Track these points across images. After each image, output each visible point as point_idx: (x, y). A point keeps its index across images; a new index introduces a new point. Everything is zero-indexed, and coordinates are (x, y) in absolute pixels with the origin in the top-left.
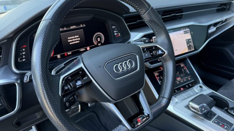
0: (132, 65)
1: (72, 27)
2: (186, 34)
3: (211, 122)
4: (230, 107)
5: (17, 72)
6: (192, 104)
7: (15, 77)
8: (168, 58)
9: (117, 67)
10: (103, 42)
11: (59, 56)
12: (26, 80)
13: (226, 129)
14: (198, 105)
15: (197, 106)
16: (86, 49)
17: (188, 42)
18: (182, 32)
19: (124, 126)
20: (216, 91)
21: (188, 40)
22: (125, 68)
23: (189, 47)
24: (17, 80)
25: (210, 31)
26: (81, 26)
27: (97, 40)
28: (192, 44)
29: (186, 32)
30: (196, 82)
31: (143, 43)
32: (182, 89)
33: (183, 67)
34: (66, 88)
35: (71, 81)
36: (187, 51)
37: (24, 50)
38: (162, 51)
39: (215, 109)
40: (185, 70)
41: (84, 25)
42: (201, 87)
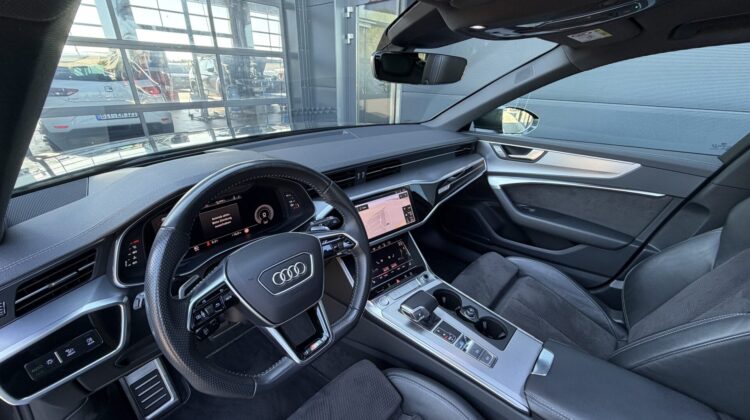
0: (301, 270)
1: (218, 203)
2: (403, 200)
3: (431, 332)
4: (464, 305)
5: (122, 286)
6: (405, 308)
7: (118, 295)
8: (360, 250)
9: (277, 277)
10: (271, 218)
11: (196, 248)
12: (136, 305)
13: (451, 341)
14: (413, 308)
15: (410, 311)
16: (243, 232)
17: (406, 210)
18: (397, 196)
19: (290, 358)
20: (450, 283)
21: (406, 207)
22: (291, 277)
23: (408, 218)
24: (122, 298)
25: (440, 191)
26: (234, 198)
27: (261, 216)
28: (411, 213)
29: (402, 197)
30: (419, 270)
31: (327, 228)
32: (398, 281)
33: (402, 246)
34: (198, 317)
35: (206, 305)
36: (405, 223)
37: (135, 247)
38: (351, 242)
39: (439, 311)
40: (404, 252)
41: (239, 197)
42: (426, 277)
